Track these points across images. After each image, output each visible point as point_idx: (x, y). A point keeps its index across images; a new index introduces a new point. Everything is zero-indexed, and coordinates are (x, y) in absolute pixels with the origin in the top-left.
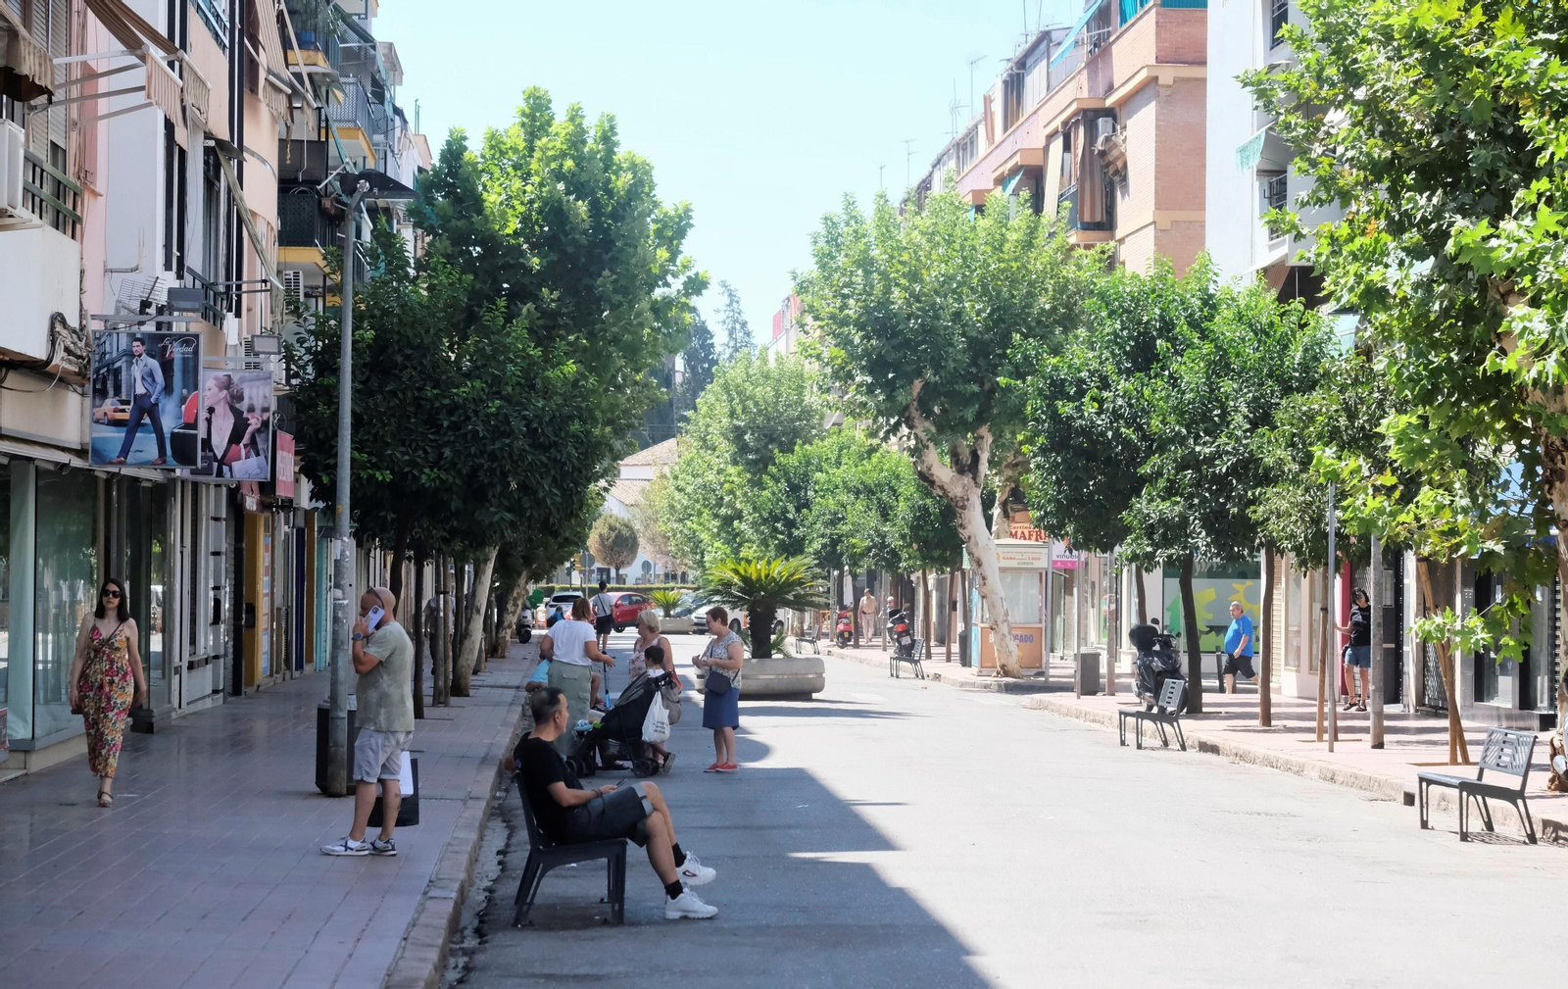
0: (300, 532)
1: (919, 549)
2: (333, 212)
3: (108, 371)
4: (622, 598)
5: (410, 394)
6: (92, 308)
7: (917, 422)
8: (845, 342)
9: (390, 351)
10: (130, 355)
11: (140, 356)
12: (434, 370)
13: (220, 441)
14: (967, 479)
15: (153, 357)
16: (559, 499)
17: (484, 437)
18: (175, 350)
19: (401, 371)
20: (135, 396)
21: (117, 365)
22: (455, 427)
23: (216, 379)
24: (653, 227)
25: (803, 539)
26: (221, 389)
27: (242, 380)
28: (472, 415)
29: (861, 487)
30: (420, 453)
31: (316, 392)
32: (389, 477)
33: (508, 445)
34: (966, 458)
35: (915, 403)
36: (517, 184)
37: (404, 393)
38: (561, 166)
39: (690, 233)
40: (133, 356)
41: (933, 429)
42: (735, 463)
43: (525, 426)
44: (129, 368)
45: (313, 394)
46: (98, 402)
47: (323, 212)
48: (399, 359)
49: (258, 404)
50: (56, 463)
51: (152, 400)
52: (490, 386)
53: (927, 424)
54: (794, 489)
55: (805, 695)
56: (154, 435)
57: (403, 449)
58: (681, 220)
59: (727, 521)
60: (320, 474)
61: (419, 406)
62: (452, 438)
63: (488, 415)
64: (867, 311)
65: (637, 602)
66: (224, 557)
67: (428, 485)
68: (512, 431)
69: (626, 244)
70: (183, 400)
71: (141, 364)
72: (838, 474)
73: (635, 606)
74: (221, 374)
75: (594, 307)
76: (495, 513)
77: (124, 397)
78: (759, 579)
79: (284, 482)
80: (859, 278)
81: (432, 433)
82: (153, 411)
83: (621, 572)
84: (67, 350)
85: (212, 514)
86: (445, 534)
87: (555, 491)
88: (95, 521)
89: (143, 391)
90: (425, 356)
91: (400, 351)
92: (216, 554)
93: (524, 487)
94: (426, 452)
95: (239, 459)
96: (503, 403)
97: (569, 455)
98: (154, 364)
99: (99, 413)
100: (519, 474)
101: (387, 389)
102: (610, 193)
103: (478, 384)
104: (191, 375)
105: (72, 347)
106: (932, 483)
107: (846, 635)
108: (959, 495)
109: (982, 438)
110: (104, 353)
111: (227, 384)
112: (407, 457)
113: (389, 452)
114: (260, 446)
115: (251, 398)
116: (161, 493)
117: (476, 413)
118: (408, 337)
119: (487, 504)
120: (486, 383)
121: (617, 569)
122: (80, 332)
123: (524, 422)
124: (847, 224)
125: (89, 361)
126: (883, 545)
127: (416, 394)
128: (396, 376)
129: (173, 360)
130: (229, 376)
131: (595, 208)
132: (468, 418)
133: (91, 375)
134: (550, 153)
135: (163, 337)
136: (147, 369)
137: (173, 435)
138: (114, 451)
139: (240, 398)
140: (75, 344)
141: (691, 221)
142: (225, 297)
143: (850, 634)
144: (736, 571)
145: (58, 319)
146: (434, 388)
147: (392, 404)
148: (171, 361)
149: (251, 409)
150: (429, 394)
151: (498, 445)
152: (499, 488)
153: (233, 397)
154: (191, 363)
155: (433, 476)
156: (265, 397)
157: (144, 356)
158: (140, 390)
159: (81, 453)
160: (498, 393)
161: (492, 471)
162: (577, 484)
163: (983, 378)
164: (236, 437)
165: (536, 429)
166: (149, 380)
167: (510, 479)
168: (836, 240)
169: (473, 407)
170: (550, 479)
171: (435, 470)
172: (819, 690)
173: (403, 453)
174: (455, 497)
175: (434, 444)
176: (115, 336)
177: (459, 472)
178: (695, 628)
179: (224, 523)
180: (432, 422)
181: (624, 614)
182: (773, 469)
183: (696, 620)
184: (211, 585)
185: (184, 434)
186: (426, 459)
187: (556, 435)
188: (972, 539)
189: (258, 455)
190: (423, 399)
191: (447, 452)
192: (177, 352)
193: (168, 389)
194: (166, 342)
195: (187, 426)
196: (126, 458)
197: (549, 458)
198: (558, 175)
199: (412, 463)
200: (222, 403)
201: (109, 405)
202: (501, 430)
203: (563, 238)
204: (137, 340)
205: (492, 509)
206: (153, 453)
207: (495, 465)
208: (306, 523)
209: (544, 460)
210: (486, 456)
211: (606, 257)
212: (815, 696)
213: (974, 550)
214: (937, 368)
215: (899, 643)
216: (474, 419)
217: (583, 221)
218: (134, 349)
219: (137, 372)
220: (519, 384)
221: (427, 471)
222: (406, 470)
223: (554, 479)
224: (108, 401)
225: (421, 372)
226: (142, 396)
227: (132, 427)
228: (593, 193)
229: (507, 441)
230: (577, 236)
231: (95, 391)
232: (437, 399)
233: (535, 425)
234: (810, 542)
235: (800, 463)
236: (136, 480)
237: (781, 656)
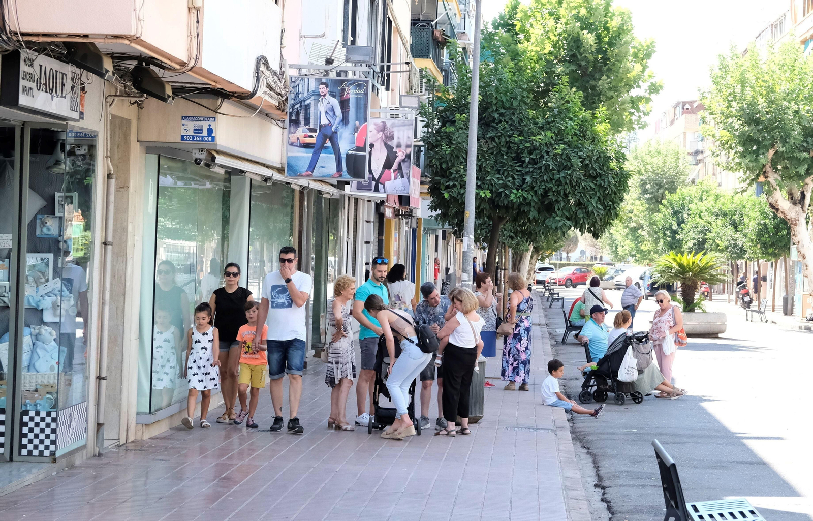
0: (414, 231)
1: (761, 248)
2: (440, 39)
3: (301, 106)
4: (576, 270)
5: (503, 140)
6: (289, 59)
7: (770, 174)
8: (730, 128)
9: (491, 110)
10: (317, 95)
11: (324, 95)
12: (520, 124)
13: (377, 167)
14: (798, 208)
15: (334, 96)
16: (602, 212)
17: (553, 170)
18: (351, 92)
19: (497, 124)
20: (320, 126)
21: (307, 102)
22: (533, 162)
23: (375, 124)
24: (631, 51)
25: (683, 240)
26: (378, 132)
27: (393, 126)
28: (545, 154)
29: (719, 213)
30: (510, 179)
31: (441, 137)
32: (489, 195)
33: (570, 175)
34: (798, 195)
35: (769, 164)
36: (551, 23)
37: (499, 139)
38: (578, 13)
39: (654, 56)
40: (320, 95)
41: (780, 179)
42: (639, 199)
43: (581, 162)
44: (316, 105)
45: (439, 138)
46: (292, 129)
47: (435, 39)
48: (496, 116)
49: (404, 142)
50: (263, 176)
51: (333, 129)
52: (557, 135)
53: (776, 176)
54: (676, 213)
55: (713, 335)
56: (334, 155)
57: (498, 176)
58: (649, 48)
59: (634, 230)
60: (442, 192)
61: (509, 148)
62: (531, 170)
63: (555, 155)
64: (742, 109)
65: (584, 272)
66: (372, 245)
67: (515, 200)
68: (572, 165)
69: (617, 61)
70: (356, 129)
71: (325, 102)
72: (703, 206)
73: (583, 274)
74: (379, 121)
75: (596, 98)
76: (560, 221)
77: (312, 127)
78: (688, 265)
79: (415, 198)
80: (738, 89)
81: (519, 166)
82: (333, 137)
83: (569, 255)
84: (269, 86)
85: (366, 218)
86: (511, 234)
87: (600, 206)
88: (292, 220)
89: (326, 122)
90: (513, 114)
91: (497, 110)
92: (367, 243)
93: (579, 204)
94: (514, 178)
95: (390, 180)
96: (566, 147)
97: (609, 183)
98: (335, 102)
99: (293, 138)
100: (576, 195)
101: (488, 136)
102: (607, 29)
103: (549, 134)
104: (362, 110)
105: (273, 85)
106: (778, 210)
107: (706, 294)
108: (793, 217)
109: (807, 184)
110: (298, 93)
111: (383, 128)
112: (501, 182)
113: (489, 178)
114: (404, 171)
115: (399, 138)
116: (335, 205)
117: (548, 153)
118: (502, 101)
119: (554, 215)
120: (554, 133)
121: (567, 253)
122: (280, 75)
123: (580, 160)
124: (732, 59)
125: (287, 99)
126: (735, 246)
127: (508, 139)
128: (494, 127)
129: (349, 99)
130: (384, 123)
131: (599, 37)
132: (542, 156)
133: (288, 109)
134: (571, 5)
135: (342, 82)
136: (329, 106)
137: (348, 156)
138: (303, 167)
139: (392, 138)
140: (275, 83)
141: (655, 49)
142: (380, 75)
143: (708, 293)
144: (675, 260)
145: (262, 61)
146: (519, 135)
147: (491, 146)
148: (348, 100)
149: (399, 146)
150: (516, 139)
151: (562, 175)
152: (562, 204)
153: (387, 137)
154: (362, 102)
155: (519, 195)
156: (408, 137)
157: (328, 95)
158: (324, 121)
159: (280, 170)
160: (561, 140)
161: (558, 193)
162: (614, 203)
163: (809, 149)
164: (388, 165)
165: (588, 165)
166: (331, 113)
167: (570, 198)
168: (725, 68)
169: (545, 149)
170: (596, 198)
171: (520, 191)
172: (722, 332)
173: (499, 179)
174: (532, 209)
175: (520, 173)
176: (306, 80)
177: (536, 192)
178: (616, 287)
179: (372, 224)
180: (518, 159)
181: (577, 278)
182: (664, 202)
183: (616, 283)
184: (364, 262)
185: (356, 155)
186: (514, 184)
187: (600, 169)
188: (800, 243)
189: (403, 177)
190: (512, 143)
191: (528, 179)
192: (352, 93)
193: (345, 121)
194: (344, 85)
195: (358, 149)
196: (312, 172)
197: (596, 184)
198: (577, 18)
199: (505, 186)
200: (379, 140)
201: (301, 132)
202: (565, 164)
203: (579, 56)
204: (322, 83)
205: (558, 218)
206: (332, 168)
207: (560, 188)
208: (417, 226)
209: (593, 186)
210: (554, 182)
211: (605, 68)
212: (720, 335)
213: (801, 250)
214: (784, 142)
215: (743, 300)
216: (546, 157)
217: (591, 45)
218: (320, 91)
219: (322, 107)
220: (576, 134)
221: (515, 191)
222: (500, 190)
223: (599, 199)
224: (301, 129)
225: (511, 125)
226: (326, 126)
227: (317, 149)
228: (596, 29)
229: (569, 172)
230: (587, 55)
231: (291, 121)
232: (522, 143)
233: (587, 162)
234: (686, 242)
235: (680, 199)
236: (320, 192)
237: (700, 311)
